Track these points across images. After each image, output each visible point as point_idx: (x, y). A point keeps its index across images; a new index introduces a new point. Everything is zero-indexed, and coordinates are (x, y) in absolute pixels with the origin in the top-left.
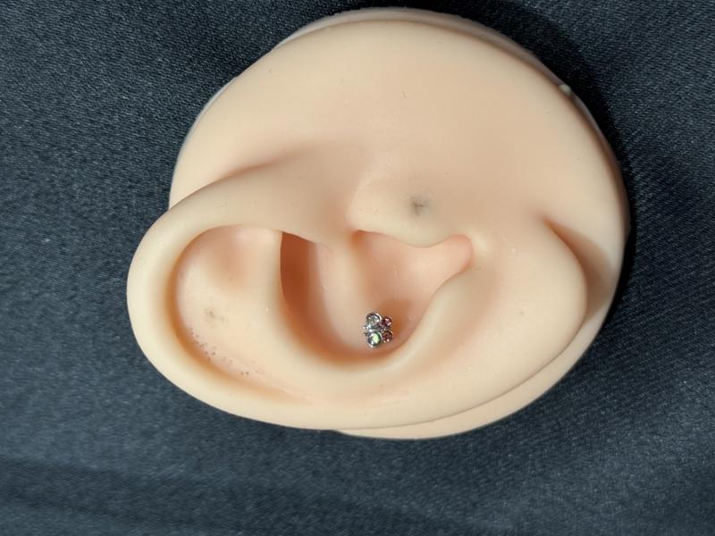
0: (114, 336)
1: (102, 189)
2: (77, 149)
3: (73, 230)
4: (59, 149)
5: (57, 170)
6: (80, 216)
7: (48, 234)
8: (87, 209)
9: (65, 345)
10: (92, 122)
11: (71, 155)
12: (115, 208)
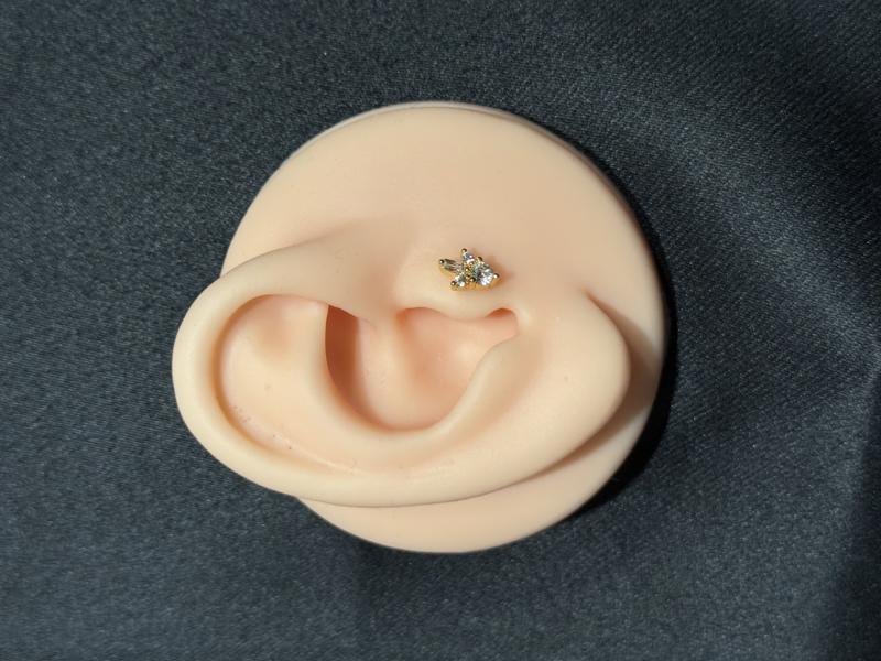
1: (143, 320)
2: (119, 279)
3: (113, 369)
4: (102, 282)
5: (99, 303)
8: (129, 343)
9: (99, 511)
10: (134, 251)
11: (113, 287)
12: (157, 339)
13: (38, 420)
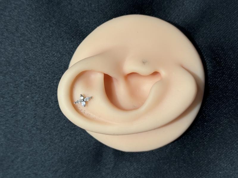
0: (47, 131)
3: (36, 92)
6: (38, 87)
7: (28, 95)
13: (12, 108)
